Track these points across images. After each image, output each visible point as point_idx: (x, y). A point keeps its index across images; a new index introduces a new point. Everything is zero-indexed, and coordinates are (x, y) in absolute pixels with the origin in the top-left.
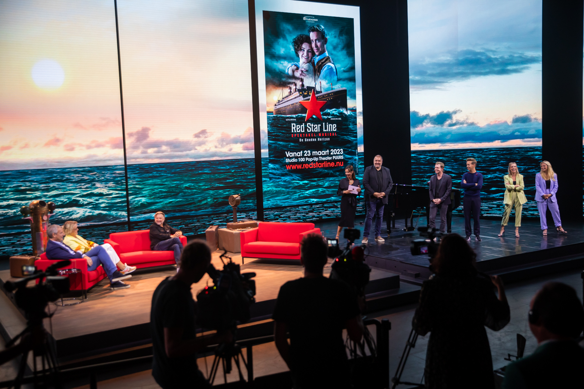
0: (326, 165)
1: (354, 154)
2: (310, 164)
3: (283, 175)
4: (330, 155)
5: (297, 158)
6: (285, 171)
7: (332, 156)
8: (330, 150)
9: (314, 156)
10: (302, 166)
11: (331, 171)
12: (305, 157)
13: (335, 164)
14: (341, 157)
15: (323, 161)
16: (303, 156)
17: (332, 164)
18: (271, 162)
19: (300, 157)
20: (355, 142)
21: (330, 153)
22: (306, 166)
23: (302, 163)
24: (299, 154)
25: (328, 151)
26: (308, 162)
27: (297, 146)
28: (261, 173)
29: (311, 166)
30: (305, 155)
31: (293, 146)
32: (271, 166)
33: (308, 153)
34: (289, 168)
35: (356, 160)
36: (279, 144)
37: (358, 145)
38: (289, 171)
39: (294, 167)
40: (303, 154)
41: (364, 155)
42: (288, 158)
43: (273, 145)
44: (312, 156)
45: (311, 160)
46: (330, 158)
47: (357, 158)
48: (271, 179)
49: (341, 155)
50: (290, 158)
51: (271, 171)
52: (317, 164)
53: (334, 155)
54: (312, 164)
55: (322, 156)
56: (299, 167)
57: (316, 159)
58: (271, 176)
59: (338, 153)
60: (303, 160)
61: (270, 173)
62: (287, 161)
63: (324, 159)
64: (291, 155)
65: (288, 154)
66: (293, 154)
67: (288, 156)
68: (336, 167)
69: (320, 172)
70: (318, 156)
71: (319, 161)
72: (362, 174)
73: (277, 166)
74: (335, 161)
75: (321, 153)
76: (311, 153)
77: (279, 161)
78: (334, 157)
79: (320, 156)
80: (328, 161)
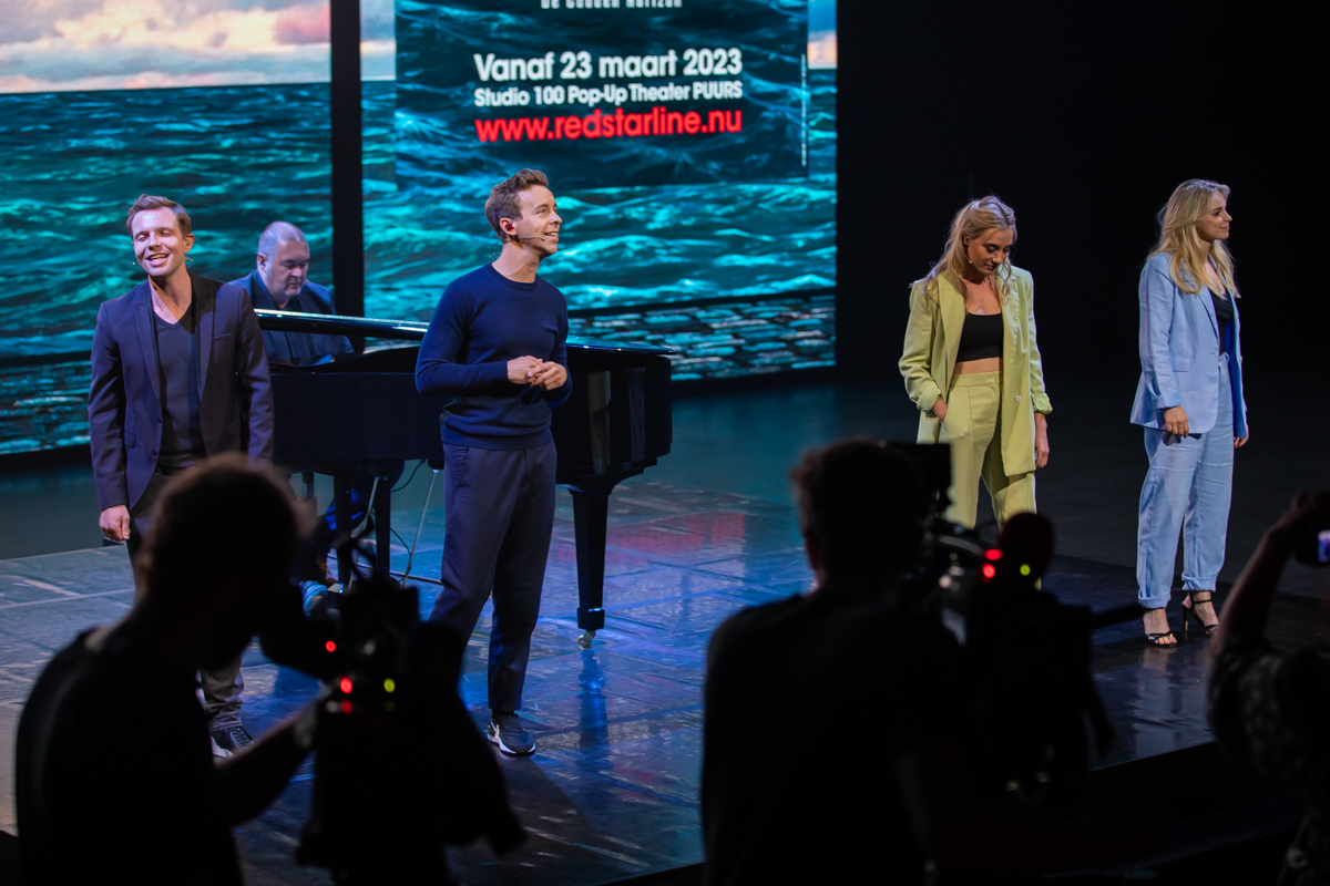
0: (663, 124)
1: (790, 74)
2: (589, 118)
3: (461, 168)
4: (681, 79)
5: (527, 85)
6: (473, 148)
7: (689, 81)
8: (680, 54)
9: (608, 80)
10: (551, 127)
11: (684, 156)
12: (566, 83)
13: (705, 121)
14: (733, 90)
15: (645, 107)
16: (555, 81)
17: (691, 122)
18: (407, 101)
19: (543, 83)
20: (795, 19)
21: (681, 65)
22: (570, 127)
23: (553, 112)
24: (536, 69)
25: (672, 57)
26: (578, 109)
27: (530, 30)
28: (359, 154)
29: (592, 127)
30: (566, 74)
31: (510, 28)
32: (405, 120)
33: (578, 62)
34: (487, 133)
35: (797, 104)
36: (448, 18)
37: (811, 35)
38: (489, 149)
39: (512, 131)
40: (558, 67)
41: (838, 84)
42: (484, 85)
43: (419, 24)
44: (595, 82)
45: (591, 97)
46: (677, 93)
47: (803, 93)
48: (403, 183)
49: (730, 77)
50: (495, 85)
51: (403, 147)
52: (620, 117)
53: (701, 78)
54: (595, 118)
55: (644, 81)
56: (537, 130)
57: (616, 95)
58: (405, 169)
59: (719, 70)
60: (553, 96)
61: (402, 157)
62: (483, 98)
63: (652, 94)
64: (500, 70)
65: (487, 67)
66: (510, 68)
67: (484, 76)
68: (709, 135)
69: (635, 159)
70: (623, 82)
71: (630, 107)
72: (824, 171)
73: (434, 124)
74: (703, 107)
75: (638, 65)
76: (595, 65)
77: (446, 98)
78: (699, 89)
79: (635, 80)
80: (672, 106)
